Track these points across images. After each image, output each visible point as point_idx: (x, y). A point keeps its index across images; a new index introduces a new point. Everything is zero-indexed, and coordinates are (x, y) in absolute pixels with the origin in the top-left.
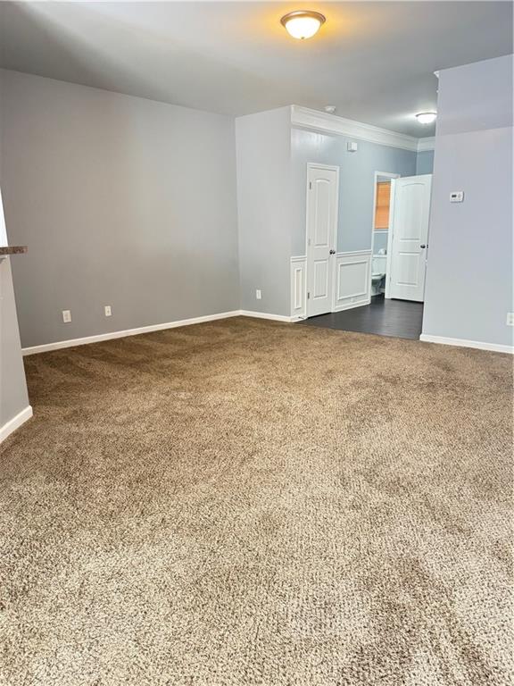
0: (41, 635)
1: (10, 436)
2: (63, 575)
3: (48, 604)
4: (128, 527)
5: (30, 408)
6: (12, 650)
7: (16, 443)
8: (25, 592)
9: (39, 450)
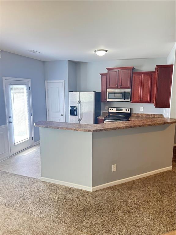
0: (124, 223)
1: (160, 173)
2: (138, 216)
3: (130, 219)
4: (163, 217)
5: (172, 167)
6: (118, 221)
7: (160, 175)
8: (129, 213)
9: (163, 181)
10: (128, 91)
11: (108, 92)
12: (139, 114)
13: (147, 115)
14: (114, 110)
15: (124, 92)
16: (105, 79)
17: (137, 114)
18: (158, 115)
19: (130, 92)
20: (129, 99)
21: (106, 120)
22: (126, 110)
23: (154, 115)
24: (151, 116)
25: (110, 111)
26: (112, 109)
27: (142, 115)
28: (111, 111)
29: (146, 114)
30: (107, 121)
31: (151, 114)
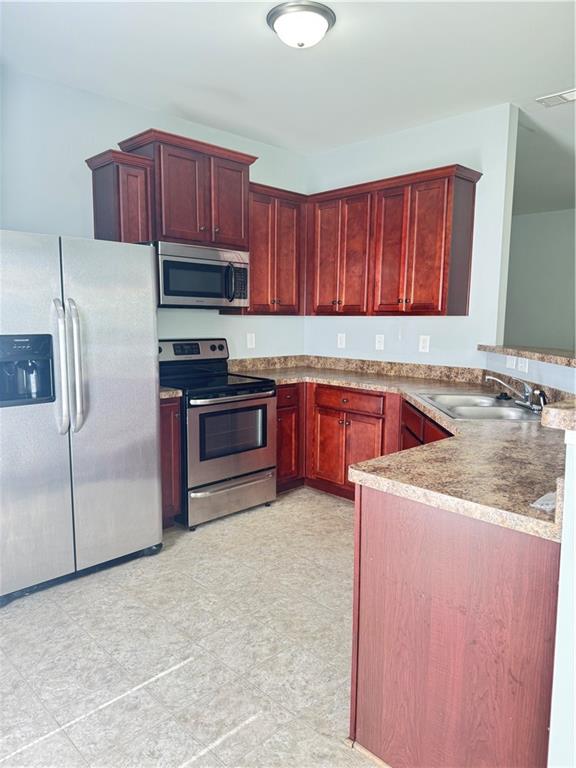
10: (241, 259)
11: (161, 258)
12: (245, 360)
13: (268, 361)
14: (168, 353)
15: (226, 264)
16: (138, 184)
17: (241, 361)
19: (249, 266)
21: (192, 402)
22: (213, 348)
27: (254, 365)
29: (265, 359)
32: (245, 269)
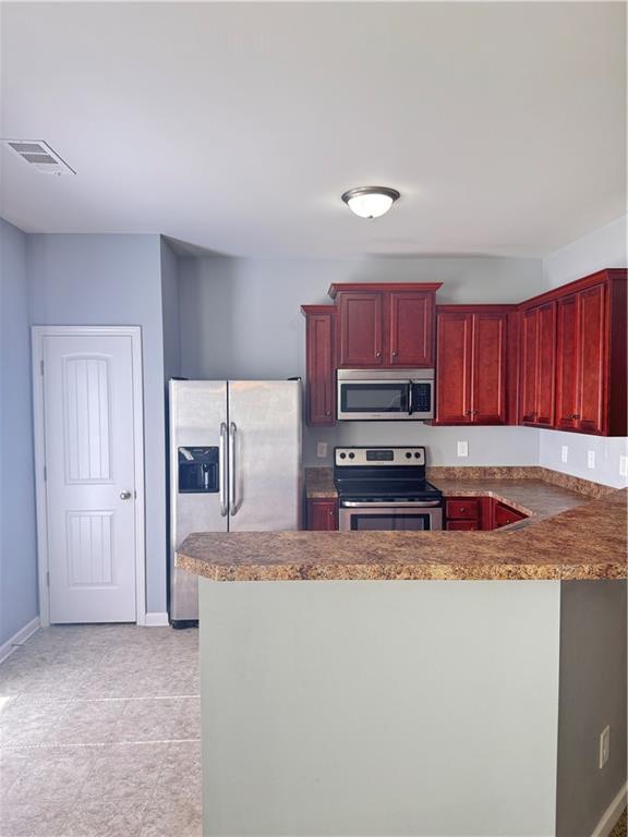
10: (423, 376)
11: (340, 383)
12: (453, 468)
13: (484, 470)
14: (361, 459)
15: (407, 382)
16: (324, 327)
17: (448, 469)
18: (524, 468)
19: (432, 382)
20: (429, 410)
21: (347, 504)
22: (409, 455)
23: (510, 469)
24: (498, 477)
25: (340, 462)
26: (352, 456)
27: (465, 474)
28: (347, 462)
29: (479, 468)
30: (354, 504)
31: (499, 468)
32: (429, 385)
